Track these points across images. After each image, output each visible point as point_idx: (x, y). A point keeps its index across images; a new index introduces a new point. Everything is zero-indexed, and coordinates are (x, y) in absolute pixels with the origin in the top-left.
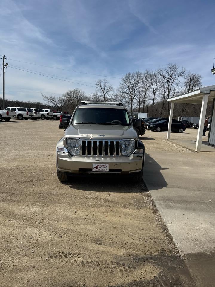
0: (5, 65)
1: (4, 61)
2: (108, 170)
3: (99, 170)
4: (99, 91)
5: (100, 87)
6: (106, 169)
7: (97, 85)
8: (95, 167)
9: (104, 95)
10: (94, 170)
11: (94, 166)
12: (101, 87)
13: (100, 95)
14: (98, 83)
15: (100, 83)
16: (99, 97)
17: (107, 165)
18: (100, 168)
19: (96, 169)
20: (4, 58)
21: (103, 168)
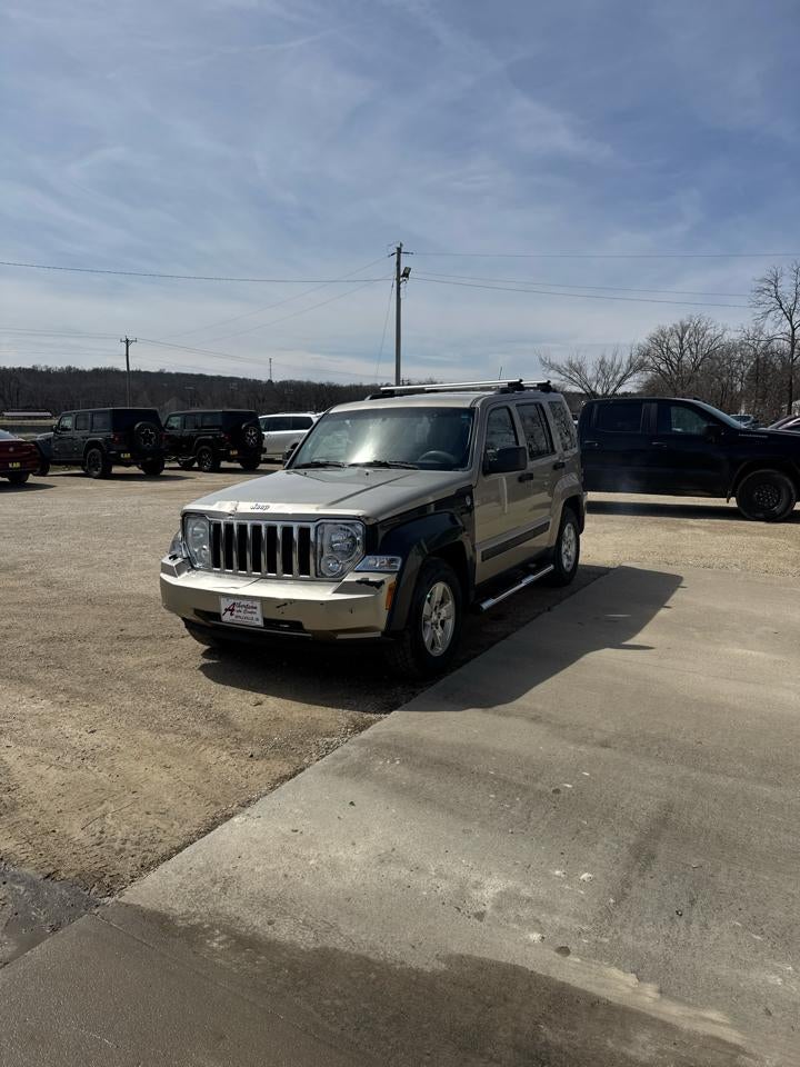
0: (403, 275)
1: (398, 263)
2: (260, 623)
3: (239, 621)
4: (772, 314)
5: (774, 299)
6: (256, 619)
7: (762, 291)
8: (226, 610)
9: (794, 330)
10: (227, 618)
11: (225, 604)
12: (777, 297)
13: (777, 331)
14: (765, 286)
15: (775, 282)
16: (770, 340)
17: (258, 604)
18: (239, 614)
19: (232, 614)
20: (399, 250)
21: (248, 615)
